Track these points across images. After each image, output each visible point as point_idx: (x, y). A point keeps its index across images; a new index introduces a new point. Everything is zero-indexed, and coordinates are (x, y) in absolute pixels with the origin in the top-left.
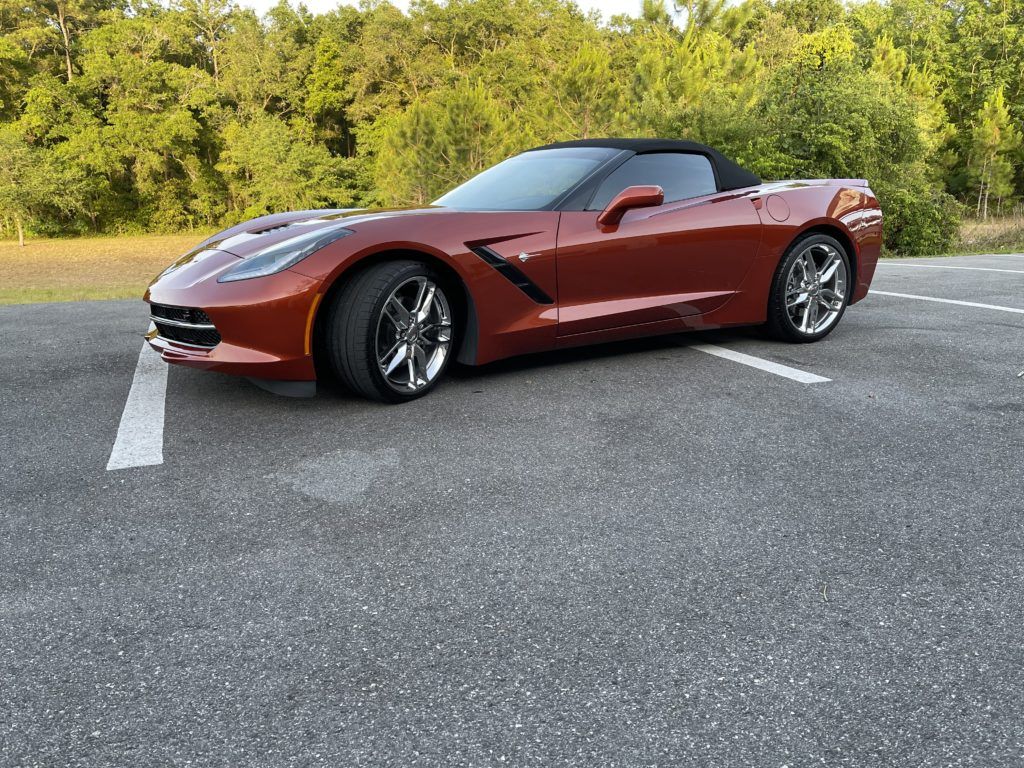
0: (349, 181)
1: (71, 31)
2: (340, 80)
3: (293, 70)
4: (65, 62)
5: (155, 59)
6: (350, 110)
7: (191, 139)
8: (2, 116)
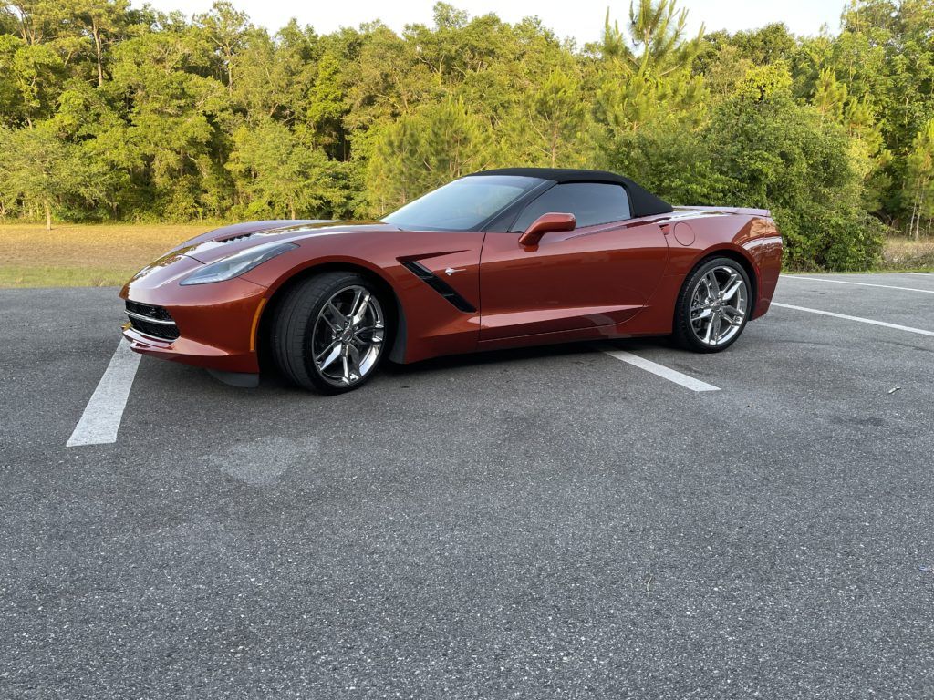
0: (343, 182)
1: (103, 42)
2: (340, 93)
3: (299, 83)
4: (96, 69)
5: (177, 69)
6: (347, 119)
7: (204, 141)
8: (39, 114)
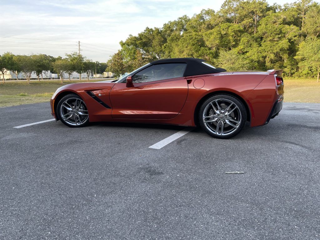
4: (254, 29)
5: (280, 24)
7: (286, 49)
8: (235, 46)
